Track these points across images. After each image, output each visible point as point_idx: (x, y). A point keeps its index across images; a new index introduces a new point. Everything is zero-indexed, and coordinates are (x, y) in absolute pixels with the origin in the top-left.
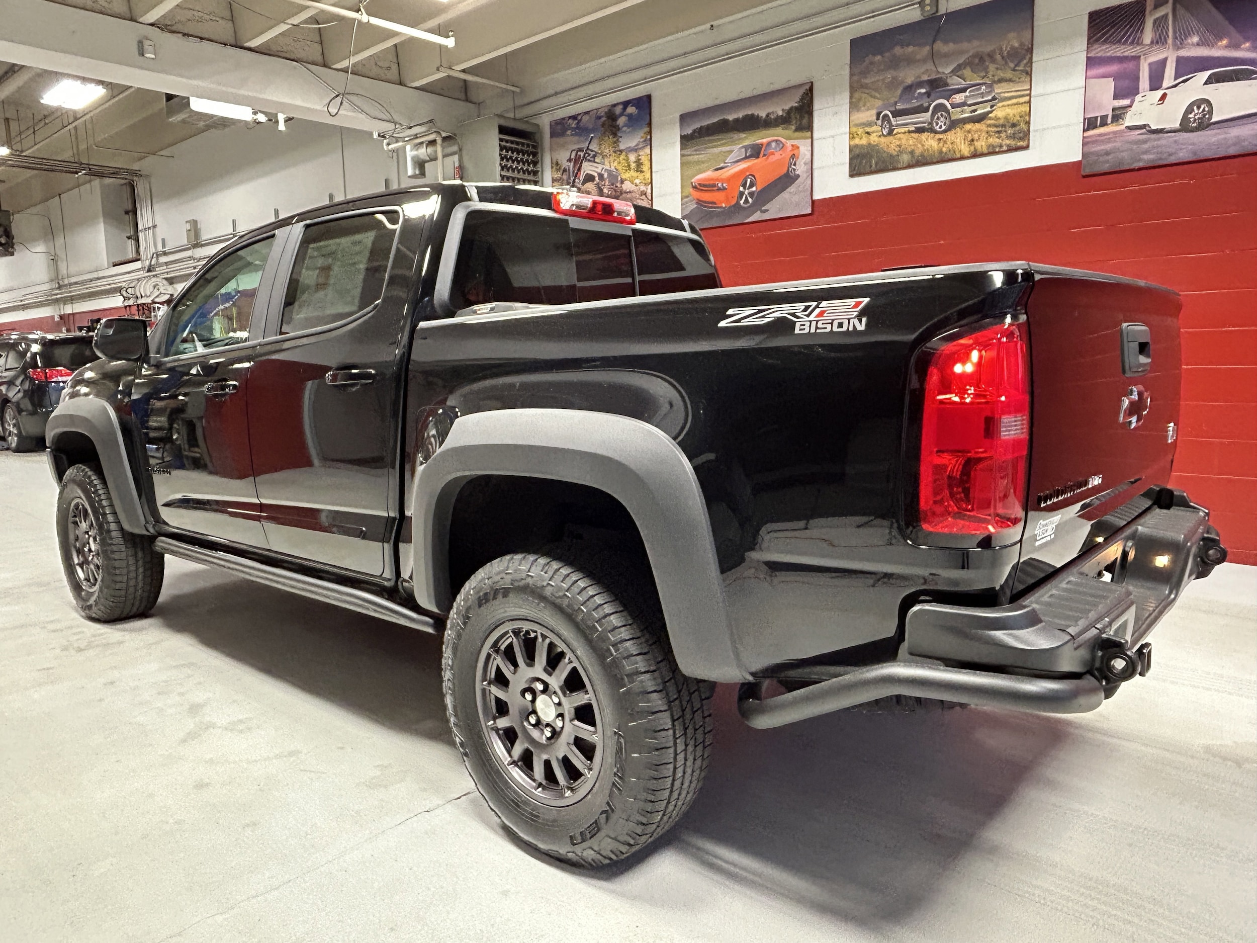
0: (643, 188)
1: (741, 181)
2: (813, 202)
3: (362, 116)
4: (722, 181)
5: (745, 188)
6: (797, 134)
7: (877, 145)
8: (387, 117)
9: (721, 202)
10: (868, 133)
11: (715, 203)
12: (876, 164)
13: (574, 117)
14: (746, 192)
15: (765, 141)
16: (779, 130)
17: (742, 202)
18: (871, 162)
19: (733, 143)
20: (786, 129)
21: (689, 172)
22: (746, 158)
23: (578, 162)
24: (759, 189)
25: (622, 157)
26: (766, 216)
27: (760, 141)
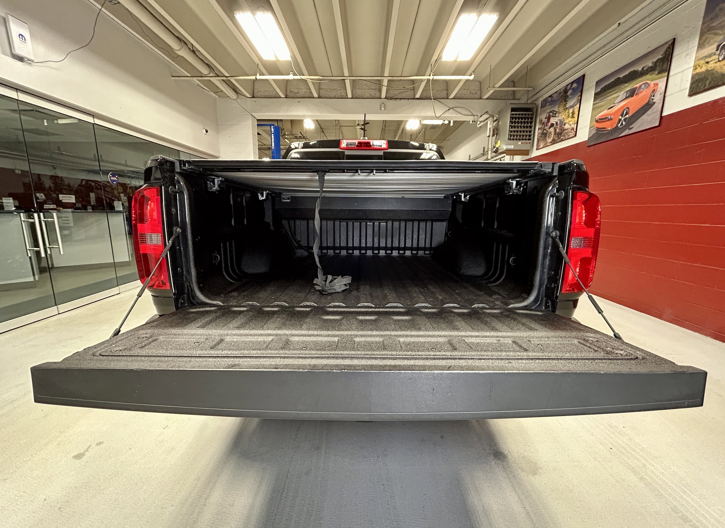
0: (573, 126)
1: (620, 113)
2: (661, 117)
3: (460, 115)
4: (610, 115)
5: (622, 117)
6: (659, 76)
7: (712, 70)
8: (471, 114)
9: (608, 127)
10: (707, 63)
11: (605, 128)
12: (710, 83)
13: (550, 96)
14: (623, 119)
15: (638, 85)
16: (648, 76)
17: (619, 125)
18: (706, 83)
19: (620, 91)
20: (653, 74)
21: (595, 113)
22: (626, 98)
23: (549, 118)
24: (630, 116)
25: (567, 112)
26: (631, 132)
27: (635, 86)
